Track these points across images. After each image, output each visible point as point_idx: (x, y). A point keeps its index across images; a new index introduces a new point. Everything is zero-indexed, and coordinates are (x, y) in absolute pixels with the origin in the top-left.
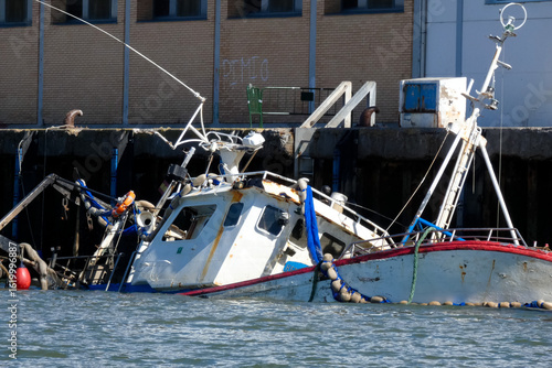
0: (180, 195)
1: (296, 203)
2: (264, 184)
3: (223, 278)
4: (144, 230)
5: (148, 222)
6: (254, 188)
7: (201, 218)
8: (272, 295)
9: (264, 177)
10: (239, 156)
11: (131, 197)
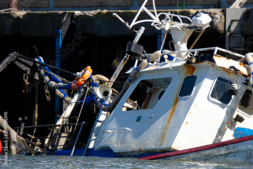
0: (138, 69)
1: (244, 76)
2: (215, 58)
3: (180, 143)
4: (102, 101)
5: (106, 94)
6: (206, 63)
7: (156, 90)
8: (230, 159)
9: (215, 53)
10: (188, 34)
11: (88, 72)
